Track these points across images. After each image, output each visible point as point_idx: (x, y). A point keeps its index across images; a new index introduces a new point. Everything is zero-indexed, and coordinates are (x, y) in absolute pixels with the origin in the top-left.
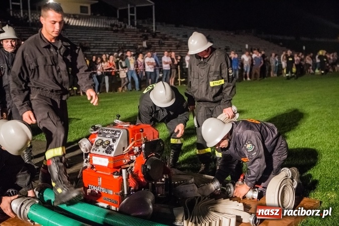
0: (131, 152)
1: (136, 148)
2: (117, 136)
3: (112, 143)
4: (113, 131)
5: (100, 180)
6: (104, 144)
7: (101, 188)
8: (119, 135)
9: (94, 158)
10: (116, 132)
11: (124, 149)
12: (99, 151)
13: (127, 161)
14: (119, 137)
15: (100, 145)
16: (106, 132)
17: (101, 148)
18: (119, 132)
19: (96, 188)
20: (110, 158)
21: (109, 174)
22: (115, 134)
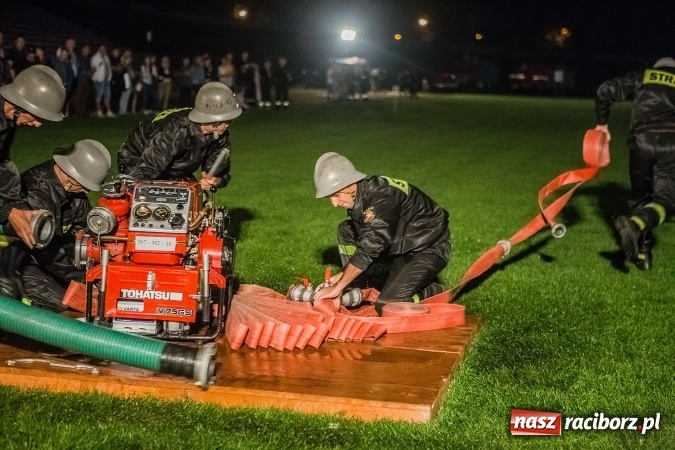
4: (172, 190)
7: (153, 293)
8: (187, 196)
9: (138, 238)
12: (151, 226)
15: (149, 215)
17: (151, 220)
18: (185, 191)
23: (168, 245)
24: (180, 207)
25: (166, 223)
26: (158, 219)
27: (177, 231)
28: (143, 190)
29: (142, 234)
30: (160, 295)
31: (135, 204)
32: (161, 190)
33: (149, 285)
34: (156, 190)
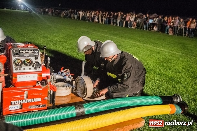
23: (34, 77)
24: (36, 58)
25: (31, 67)
26: (27, 65)
27: (38, 70)
28: (16, 51)
29: (21, 73)
30: (30, 101)
31: (13, 58)
32: (25, 50)
33: (25, 97)
34: (23, 50)
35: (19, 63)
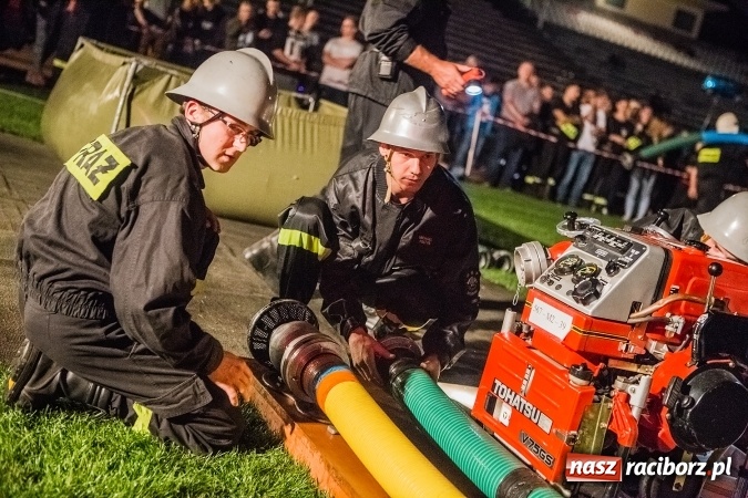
0: (656, 326)
1: (675, 318)
2: (628, 259)
3: (603, 276)
5: (530, 375)
6: (579, 273)
10: (630, 245)
11: (635, 306)
13: (632, 349)
14: (631, 264)
16: (601, 239)
19: (511, 397)
20: (578, 317)
21: (561, 368)
22: (623, 251)
35: (565, 265)
